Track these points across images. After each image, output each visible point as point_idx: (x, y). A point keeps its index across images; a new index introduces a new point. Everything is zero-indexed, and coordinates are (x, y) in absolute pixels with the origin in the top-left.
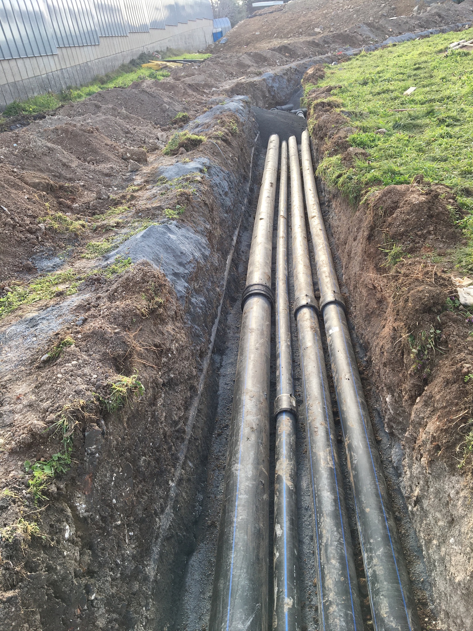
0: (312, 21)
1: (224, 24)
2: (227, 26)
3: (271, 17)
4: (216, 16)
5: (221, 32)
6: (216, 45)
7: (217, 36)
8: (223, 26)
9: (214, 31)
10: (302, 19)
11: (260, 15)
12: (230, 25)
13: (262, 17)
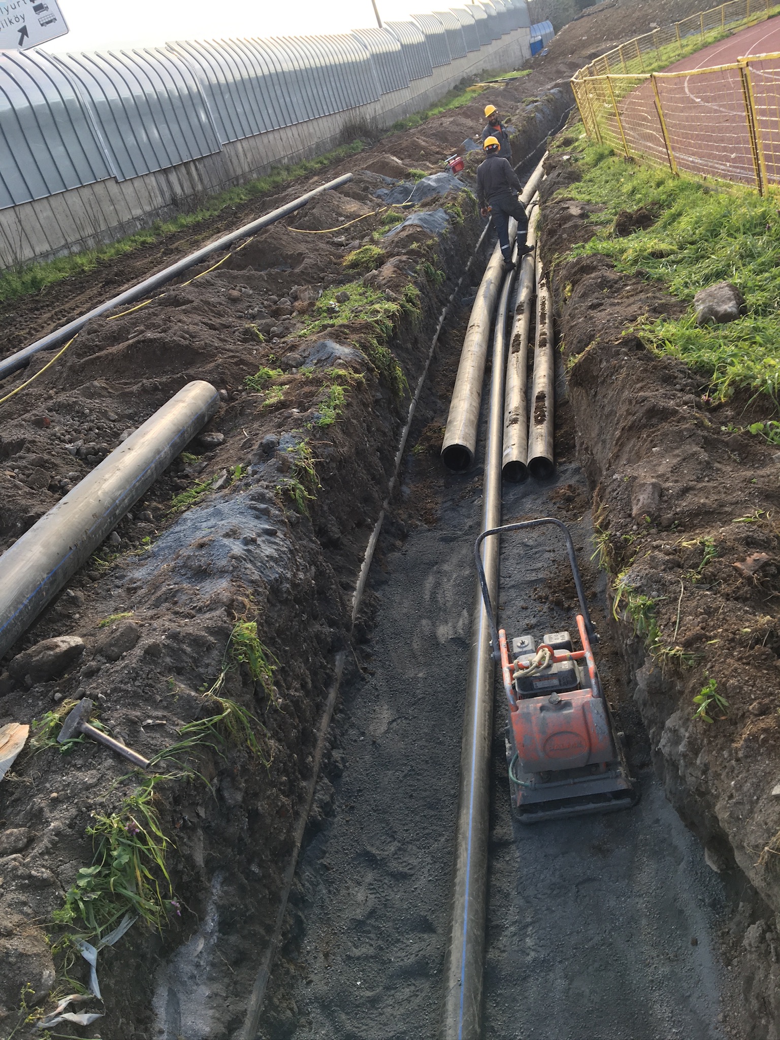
0: (648, 15)
1: (544, 29)
2: (548, 31)
3: (602, 16)
4: (534, 21)
5: (541, 41)
6: (536, 59)
7: (536, 47)
8: (543, 33)
9: (532, 41)
10: (637, 14)
11: (589, 15)
12: (552, 29)
13: (591, 17)
